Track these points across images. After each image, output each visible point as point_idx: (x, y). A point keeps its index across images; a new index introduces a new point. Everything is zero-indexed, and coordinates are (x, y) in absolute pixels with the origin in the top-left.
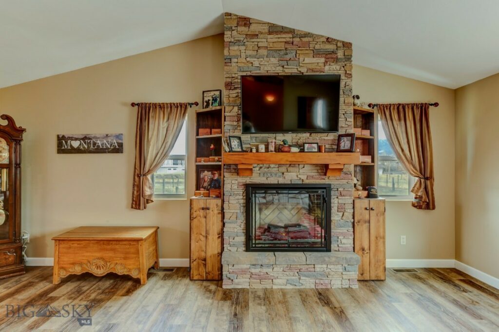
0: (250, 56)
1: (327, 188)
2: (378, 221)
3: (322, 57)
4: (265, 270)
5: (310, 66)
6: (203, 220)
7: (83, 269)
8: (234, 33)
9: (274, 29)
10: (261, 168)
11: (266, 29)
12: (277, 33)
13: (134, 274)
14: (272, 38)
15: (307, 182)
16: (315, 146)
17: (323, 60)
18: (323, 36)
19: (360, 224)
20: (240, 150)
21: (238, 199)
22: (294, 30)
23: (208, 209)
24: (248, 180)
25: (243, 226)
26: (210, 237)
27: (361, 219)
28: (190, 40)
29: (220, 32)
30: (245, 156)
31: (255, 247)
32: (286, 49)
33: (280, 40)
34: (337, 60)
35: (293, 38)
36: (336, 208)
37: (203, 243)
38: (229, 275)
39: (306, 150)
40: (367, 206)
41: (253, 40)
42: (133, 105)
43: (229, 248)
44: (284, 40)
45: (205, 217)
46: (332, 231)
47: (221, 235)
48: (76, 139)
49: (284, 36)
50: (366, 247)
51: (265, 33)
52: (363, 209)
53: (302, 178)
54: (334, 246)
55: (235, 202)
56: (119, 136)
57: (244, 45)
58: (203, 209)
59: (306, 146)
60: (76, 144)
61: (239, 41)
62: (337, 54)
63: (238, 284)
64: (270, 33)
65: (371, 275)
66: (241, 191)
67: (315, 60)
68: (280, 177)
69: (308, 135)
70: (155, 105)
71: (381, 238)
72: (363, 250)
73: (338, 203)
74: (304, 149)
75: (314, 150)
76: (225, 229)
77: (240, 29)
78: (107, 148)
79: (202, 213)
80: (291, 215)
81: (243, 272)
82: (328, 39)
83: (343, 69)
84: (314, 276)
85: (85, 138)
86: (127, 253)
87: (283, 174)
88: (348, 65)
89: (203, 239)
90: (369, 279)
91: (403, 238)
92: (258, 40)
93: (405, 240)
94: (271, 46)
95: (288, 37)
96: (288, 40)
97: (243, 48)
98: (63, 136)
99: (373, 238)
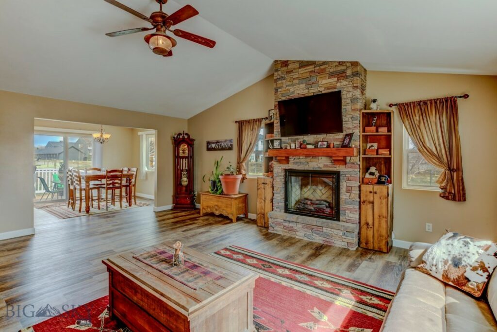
0: (288, 86)
1: (338, 174)
2: (381, 203)
3: (335, 77)
4: (291, 225)
5: (326, 86)
6: (263, 190)
7: (211, 210)
8: (280, 72)
9: (303, 64)
10: (294, 159)
11: (297, 65)
12: (304, 66)
13: (230, 217)
14: (302, 71)
15: (324, 169)
16: (325, 143)
17: (336, 79)
18: (335, 62)
19: (365, 203)
20: (279, 147)
21: (281, 179)
22: (315, 61)
23: (266, 184)
24: (287, 167)
25: (283, 196)
26: (267, 201)
27: (366, 200)
28: (265, 77)
29: (272, 73)
30: (280, 152)
31: (290, 211)
32: (310, 76)
33: (307, 71)
34: (346, 77)
35: (315, 68)
36: (344, 189)
37: (263, 204)
38: (272, 225)
39: (319, 147)
40: (371, 190)
41: (289, 75)
42: (236, 122)
43: (276, 209)
44: (309, 70)
45: (264, 189)
46: (341, 206)
47: (272, 200)
48: (214, 143)
49: (309, 67)
50: (370, 223)
51: (297, 69)
52: (368, 193)
53: (320, 166)
54: (342, 218)
55: (279, 180)
56: (231, 141)
57: (285, 79)
58: (263, 183)
59: (320, 143)
60: (213, 145)
61: (282, 77)
62: (346, 72)
63: (276, 231)
64: (300, 67)
65: (374, 246)
66: (283, 173)
67: (330, 80)
68: (306, 165)
69: (325, 135)
70: (246, 121)
71: (383, 217)
72: (368, 224)
73: (346, 186)
74: (318, 146)
75: (324, 147)
76: (274, 197)
77: (282, 69)
78: (226, 148)
79: (262, 186)
80: (321, 194)
81: (280, 224)
82: (340, 62)
83: (351, 83)
84: (322, 234)
85: (217, 142)
86: (227, 204)
87: (308, 163)
88: (355, 79)
89: (263, 202)
90: (372, 248)
91: (429, 226)
92: (293, 74)
93: (431, 228)
94: (300, 76)
95: (311, 68)
96: (311, 70)
97: (284, 81)
98: (209, 142)
99: (376, 216)
